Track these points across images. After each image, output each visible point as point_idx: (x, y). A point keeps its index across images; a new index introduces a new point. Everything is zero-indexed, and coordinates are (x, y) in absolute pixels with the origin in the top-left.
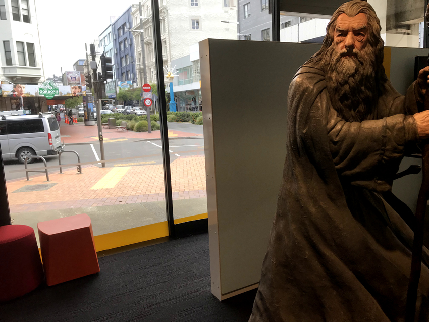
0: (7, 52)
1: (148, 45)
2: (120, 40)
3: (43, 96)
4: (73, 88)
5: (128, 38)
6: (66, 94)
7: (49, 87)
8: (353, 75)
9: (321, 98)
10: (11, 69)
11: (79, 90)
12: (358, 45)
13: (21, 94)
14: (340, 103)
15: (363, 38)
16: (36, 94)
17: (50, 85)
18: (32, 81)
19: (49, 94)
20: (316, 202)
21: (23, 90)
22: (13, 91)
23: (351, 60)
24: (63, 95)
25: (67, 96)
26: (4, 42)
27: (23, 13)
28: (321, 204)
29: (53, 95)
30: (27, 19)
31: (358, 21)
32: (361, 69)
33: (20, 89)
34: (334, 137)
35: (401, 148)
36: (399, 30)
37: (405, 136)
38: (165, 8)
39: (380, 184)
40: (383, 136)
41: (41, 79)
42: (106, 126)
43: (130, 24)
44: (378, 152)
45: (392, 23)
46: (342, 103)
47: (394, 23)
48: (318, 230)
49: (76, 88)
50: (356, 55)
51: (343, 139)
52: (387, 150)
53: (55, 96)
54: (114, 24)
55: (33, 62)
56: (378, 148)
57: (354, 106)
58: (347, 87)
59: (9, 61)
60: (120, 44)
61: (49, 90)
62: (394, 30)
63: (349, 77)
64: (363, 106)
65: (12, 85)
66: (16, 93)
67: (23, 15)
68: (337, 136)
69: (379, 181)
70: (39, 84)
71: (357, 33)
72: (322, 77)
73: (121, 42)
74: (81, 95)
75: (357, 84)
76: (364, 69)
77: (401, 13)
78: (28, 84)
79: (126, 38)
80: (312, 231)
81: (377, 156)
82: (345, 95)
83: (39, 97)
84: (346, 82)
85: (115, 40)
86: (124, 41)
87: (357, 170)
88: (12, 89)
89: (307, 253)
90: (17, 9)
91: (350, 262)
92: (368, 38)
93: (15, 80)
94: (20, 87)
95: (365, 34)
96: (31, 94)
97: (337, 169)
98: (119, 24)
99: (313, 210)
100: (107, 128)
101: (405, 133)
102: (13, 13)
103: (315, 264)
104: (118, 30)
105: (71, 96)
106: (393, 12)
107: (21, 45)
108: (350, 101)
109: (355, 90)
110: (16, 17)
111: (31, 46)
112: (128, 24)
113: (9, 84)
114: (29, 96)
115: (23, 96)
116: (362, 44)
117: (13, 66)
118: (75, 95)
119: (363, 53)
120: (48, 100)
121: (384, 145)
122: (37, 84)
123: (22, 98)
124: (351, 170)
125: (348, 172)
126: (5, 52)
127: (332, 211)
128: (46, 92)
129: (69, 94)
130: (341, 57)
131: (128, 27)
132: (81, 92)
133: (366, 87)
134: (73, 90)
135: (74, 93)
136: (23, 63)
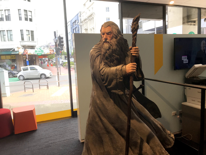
0: (22, 35)
1: (86, 30)
2: (74, 28)
3: (37, 54)
4: (50, 51)
5: (77, 27)
6: (47, 53)
7: (39, 50)
8: (108, 50)
9: (98, 58)
10: (24, 42)
11: (53, 51)
12: (109, 38)
13: (27, 53)
14: (106, 60)
15: (110, 36)
16: (33, 53)
17: (40, 49)
18: (32, 47)
19: (39, 53)
20: (99, 99)
21: (28, 51)
22: (24, 52)
23: (107, 44)
24: (45, 54)
25: (47, 54)
26: (21, 30)
27: (29, 17)
28: (101, 99)
29: (41, 54)
30: (31, 20)
31: (108, 29)
32: (111, 47)
33: (27, 51)
34: (102, 73)
35: (122, 77)
36: (189, 23)
37: (122, 73)
38: (94, 13)
39: (119, 92)
40: (116, 73)
41: (36, 47)
42: (65, 68)
43: (78, 20)
44: (115, 79)
45: (186, 20)
46: (107, 60)
47: (187, 20)
48: (100, 110)
49: (51, 50)
50: (108, 42)
51: (105, 74)
52: (118, 78)
53: (42, 54)
54: (71, 21)
55: (33, 39)
56: (115, 78)
57: (112, 61)
58: (107, 54)
59: (23, 39)
60: (73, 30)
61: (39, 51)
62: (187, 24)
63: (107, 50)
64: (116, 61)
65: (23, 50)
66: (25, 53)
67: (30, 19)
68: (103, 73)
69: (119, 91)
70: (35, 49)
71: (108, 34)
72: (100, 50)
73: (74, 29)
74: (54, 53)
75: (111, 53)
76: (113, 47)
77: (190, 15)
78: (31, 49)
79: (76, 27)
80: (98, 110)
81: (116, 81)
82: (107, 57)
83: (35, 55)
84: (106, 52)
85: (72, 28)
86: (76, 28)
87: (111, 86)
88: (23, 51)
89: (97, 119)
90: (26, 16)
91: (112, 123)
92: (113, 35)
93: (25, 47)
94: (27, 50)
95: (111, 34)
96: (31, 53)
97: (105, 86)
98: (73, 21)
99: (98, 102)
100: (65, 69)
101: (122, 72)
102: (25, 18)
103: (100, 124)
104: (73, 23)
105: (49, 54)
106: (186, 15)
107: (28, 31)
108: (109, 59)
109: (110, 55)
110: (26, 19)
111: (32, 32)
112: (77, 21)
113: (23, 49)
114: (31, 54)
115: (28, 54)
116: (111, 38)
117: (24, 41)
118: (51, 54)
119: (112, 41)
120: (39, 56)
121: (117, 76)
122: (34, 49)
123: (27, 55)
124: (110, 86)
125: (109, 87)
126: (21, 35)
127: (105, 102)
128: (38, 52)
129: (48, 53)
130: (104, 43)
131: (77, 22)
132: (53, 52)
133: (115, 54)
134: (50, 52)
135: (51, 53)
136: (29, 40)
